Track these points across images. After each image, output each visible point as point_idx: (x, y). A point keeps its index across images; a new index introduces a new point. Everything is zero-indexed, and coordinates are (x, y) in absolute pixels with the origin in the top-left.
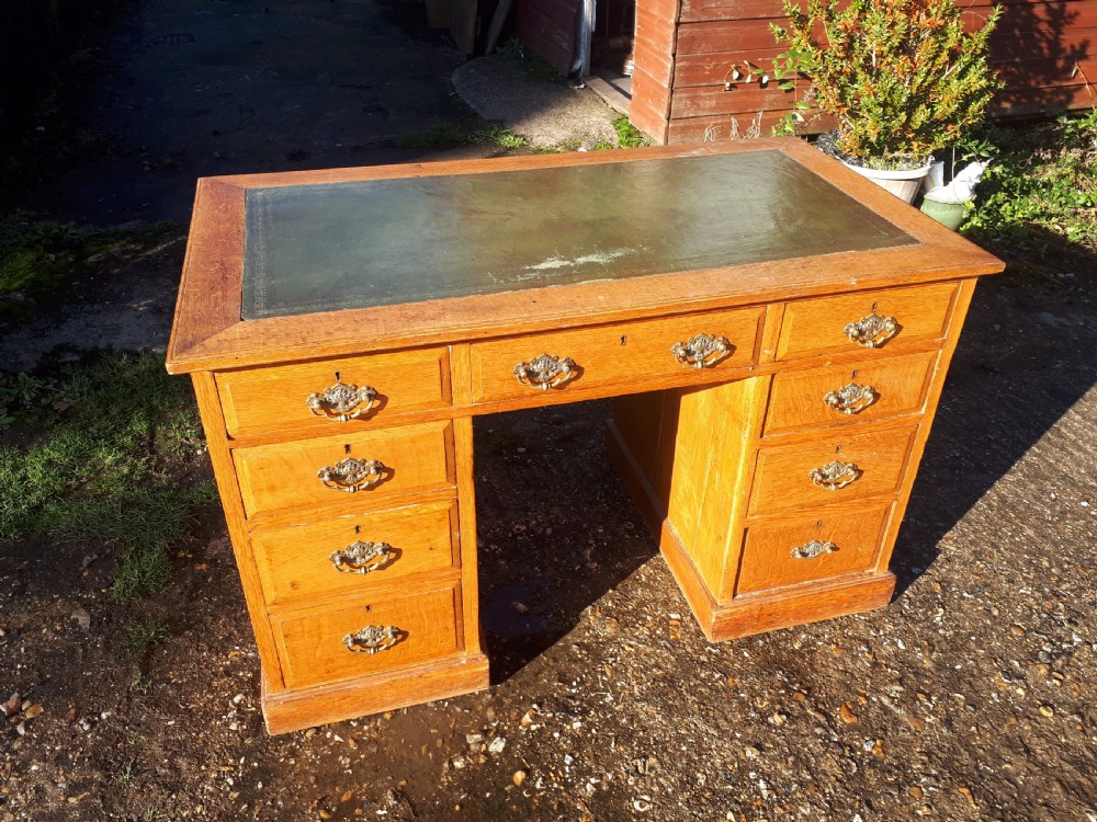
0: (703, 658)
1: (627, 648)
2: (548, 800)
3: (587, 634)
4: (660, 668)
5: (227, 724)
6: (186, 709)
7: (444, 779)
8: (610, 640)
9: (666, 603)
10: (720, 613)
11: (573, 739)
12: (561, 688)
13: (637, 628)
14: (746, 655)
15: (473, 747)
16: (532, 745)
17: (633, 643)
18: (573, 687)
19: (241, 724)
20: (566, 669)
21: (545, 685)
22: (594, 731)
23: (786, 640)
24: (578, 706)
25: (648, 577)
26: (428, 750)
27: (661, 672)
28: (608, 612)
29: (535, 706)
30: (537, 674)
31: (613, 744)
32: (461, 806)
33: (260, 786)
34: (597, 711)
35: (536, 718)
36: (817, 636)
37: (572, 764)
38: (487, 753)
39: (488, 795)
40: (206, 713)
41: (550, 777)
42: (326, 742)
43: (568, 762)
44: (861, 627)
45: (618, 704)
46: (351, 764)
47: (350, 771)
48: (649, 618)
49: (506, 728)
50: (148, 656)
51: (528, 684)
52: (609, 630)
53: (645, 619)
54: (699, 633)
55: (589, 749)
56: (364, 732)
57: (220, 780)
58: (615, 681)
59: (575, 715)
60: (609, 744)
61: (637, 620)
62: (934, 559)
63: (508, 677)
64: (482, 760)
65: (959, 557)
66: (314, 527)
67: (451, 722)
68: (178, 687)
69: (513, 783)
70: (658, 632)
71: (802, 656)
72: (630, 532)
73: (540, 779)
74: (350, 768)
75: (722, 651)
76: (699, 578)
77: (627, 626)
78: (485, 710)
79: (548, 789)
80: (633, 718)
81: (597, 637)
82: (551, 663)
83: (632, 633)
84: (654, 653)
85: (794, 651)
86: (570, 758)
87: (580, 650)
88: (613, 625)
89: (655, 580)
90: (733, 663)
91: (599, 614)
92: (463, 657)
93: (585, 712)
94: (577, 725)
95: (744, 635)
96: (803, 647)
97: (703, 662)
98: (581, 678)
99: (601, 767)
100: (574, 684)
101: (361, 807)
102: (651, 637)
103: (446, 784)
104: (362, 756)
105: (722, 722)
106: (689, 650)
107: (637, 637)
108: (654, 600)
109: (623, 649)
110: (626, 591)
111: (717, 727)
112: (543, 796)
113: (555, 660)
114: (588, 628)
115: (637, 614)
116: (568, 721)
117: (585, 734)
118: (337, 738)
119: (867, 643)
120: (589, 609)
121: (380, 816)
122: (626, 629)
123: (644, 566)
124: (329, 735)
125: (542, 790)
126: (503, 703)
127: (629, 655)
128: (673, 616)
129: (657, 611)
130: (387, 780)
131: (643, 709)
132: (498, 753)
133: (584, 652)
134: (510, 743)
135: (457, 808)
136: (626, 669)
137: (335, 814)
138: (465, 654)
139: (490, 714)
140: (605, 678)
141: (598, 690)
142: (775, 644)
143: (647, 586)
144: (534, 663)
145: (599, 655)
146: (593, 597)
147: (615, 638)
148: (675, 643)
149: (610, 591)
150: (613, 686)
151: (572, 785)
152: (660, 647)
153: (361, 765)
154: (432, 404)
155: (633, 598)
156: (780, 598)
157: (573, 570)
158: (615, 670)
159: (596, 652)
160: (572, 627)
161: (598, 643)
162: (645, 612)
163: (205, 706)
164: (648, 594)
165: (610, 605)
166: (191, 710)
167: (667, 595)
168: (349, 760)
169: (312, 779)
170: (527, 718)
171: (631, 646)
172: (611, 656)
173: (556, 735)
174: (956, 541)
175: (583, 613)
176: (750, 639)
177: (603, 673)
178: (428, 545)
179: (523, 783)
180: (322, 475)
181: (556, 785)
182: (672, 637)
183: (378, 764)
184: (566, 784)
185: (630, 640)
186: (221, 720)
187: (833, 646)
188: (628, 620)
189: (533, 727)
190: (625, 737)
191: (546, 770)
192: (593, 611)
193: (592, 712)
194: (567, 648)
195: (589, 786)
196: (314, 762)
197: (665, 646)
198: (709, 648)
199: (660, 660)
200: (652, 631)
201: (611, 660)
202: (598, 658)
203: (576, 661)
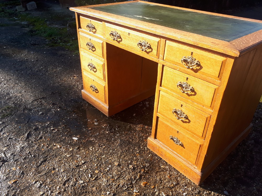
0: (142, 147)
2: (86, 134)
3: (134, 126)
8: (136, 131)
11: (104, 133)
12: (116, 127)
13: (142, 133)
14: (149, 156)
15: (94, 121)
16: (98, 128)
18: (118, 129)
20: (122, 126)
21: (116, 125)
23: (162, 163)
24: (113, 131)
27: (131, 141)
28: (143, 127)
29: (109, 125)
30: (118, 123)
31: (105, 139)
33: (73, 101)
34: (113, 134)
37: (97, 135)
39: (84, 126)
41: (92, 133)
42: (85, 104)
45: (117, 137)
47: (81, 109)
48: (147, 135)
49: (101, 123)
51: (114, 123)
52: (138, 129)
55: (102, 136)
56: (90, 107)
57: (72, 97)
58: (123, 134)
61: (145, 133)
64: (91, 123)
69: (88, 128)
70: (144, 137)
71: (159, 169)
75: (147, 150)
78: (104, 119)
80: (115, 140)
81: (135, 128)
83: (140, 133)
84: (136, 138)
85: (160, 166)
87: (129, 127)
88: (140, 129)
90: (144, 153)
91: (141, 126)
93: (111, 132)
95: (155, 152)
96: (163, 168)
97: (140, 148)
98: (121, 129)
99: (98, 139)
102: (141, 136)
103: (84, 120)
105: (123, 156)
106: (142, 144)
109: (134, 133)
111: (121, 155)
113: (123, 124)
114: (136, 126)
116: (107, 131)
117: (106, 134)
120: (142, 124)
121: (73, 115)
125: (88, 133)
126: (107, 121)
130: (81, 113)
131: (118, 141)
132: (94, 124)
133: (129, 128)
134: (98, 125)
135: (79, 123)
136: (128, 135)
138: (106, 105)
141: (119, 133)
142: (159, 161)
151: (92, 137)
153: (83, 110)
156: (165, 149)
161: (133, 129)
165: (146, 127)
168: (83, 108)
170: (105, 125)
171: (136, 134)
173: (103, 130)
175: (140, 124)
176: (156, 155)
177: (125, 132)
179: (89, 130)
181: (90, 134)
185: (138, 133)
187: (169, 175)
188: (144, 131)
189: (103, 127)
194: (128, 125)
195: (93, 139)
196: (80, 105)
197: (140, 140)
198: (146, 148)
199: (135, 140)
200: (143, 136)
201: (129, 132)
202: (129, 130)
203: (125, 127)
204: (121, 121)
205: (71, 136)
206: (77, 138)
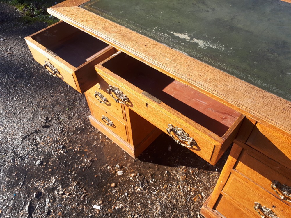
0: (192, 214)
1: (177, 188)
2: (111, 197)
3: (174, 172)
4: (177, 202)
7: (102, 167)
8: (177, 181)
9: (206, 188)
11: (134, 191)
12: (149, 177)
13: (188, 186)
15: (116, 168)
16: (125, 182)
17: (181, 188)
18: (152, 180)
20: (157, 174)
21: (148, 172)
22: (140, 195)
24: (146, 186)
25: (213, 176)
26: (109, 158)
27: (176, 203)
28: (187, 173)
29: (138, 174)
30: (150, 168)
31: (139, 204)
32: (97, 177)
33: (79, 132)
34: (147, 192)
35: (135, 177)
37: (125, 196)
38: (116, 172)
39: (104, 181)
41: (118, 193)
42: (98, 136)
43: (125, 195)
45: (154, 197)
46: (95, 145)
47: (93, 146)
48: (196, 187)
49: (127, 171)
51: (144, 168)
52: (180, 178)
53: (194, 186)
55: (133, 198)
56: (105, 141)
57: (76, 124)
58: (162, 191)
59: (142, 187)
60: (138, 202)
61: (192, 184)
63: (143, 161)
64: (113, 172)
67: (120, 157)
69: (111, 184)
70: (191, 193)
73: (116, 191)
74: (94, 145)
77: (186, 182)
78: (129, 163)
79: (114, 195)
80: (153, 204)
81: (175, 176)
82: (156, 169)
83: (185, 185)
84: (182, 196)
86: (127, 194)
87: (167, 174)
88: (183, 178)
91: (184, 171)
92: (129, 145)
93: (145, 189)
94: (139, 189)
97: (190, 214)
98: (157, 180)
99: (129, 205)
100: (153, 180)
101: (85, 155)
102: (188, 191)
103: (101, 169)
104: (99, 146)
106: (192, 207)
107: (184, 187)
108: (204, 184)
109: (177, 186)
110: (201, 173)
112: (111, 195)
113: (158, 169)
114: (177, 171)
115: (194, 182)
116: (139, 186)
117: (137, 193)
118: (100, 137)
120: (184, 167)
121: (84, 161)
122: (184, 183)
123: (217, 172)
124: (100, 135)
125: (112, 193)
126: (134, 166)
127: (175, 189)
128: (203, 194)
129: (201, 187)
130: (95, 155)
131: (158, 204)
132: (118, 175)
133: (167, 176)
134: (123, 176)
135: (95, 176)
136: (169, 192)
137: (80, 151)
139: (128, 165)
140: (161, 187)
141: (156, 188)
143: (209, 179)
144: (153, 164)
145: (169, 180)
147: (179, 181)
150: (160, 191)
151: (119, 200)
152: (186, 197)
153: (96, 147)
155: (200, 177)
158: (166, 189)
159: (170, 178)
160: (174, 166)
161: (173, 177)
162: (197, 184)
164: (205, 181)
165: (191, 172)
167: (211, 187)
168: (96, 144)
169: (86, 140)
170: (133, 175)
171: (179, 188)
172: (171, 184)
173: (132, 186)
175: (181, 166)
177: (163, 186)
179: (112, 187)
181: (116, 196)
182: (193, 198)
183: (98, 150)
184: (118, 198)
185: (182, 186)
188: (189, 181)
189: (131, 178)
190: (143, 205)
191: (120, 190)
192: (184, 169)
193: (146, 191)
194: (165, 170)
195: (121, 205)
196: (91, 137)
197: (187, 199)
198: (198, 213)
199: (180, 200)
200: (190, 191)
201: (169, 185)
202: (168, 181)
203: (162, 175)
204: (153, 163)
205: (91, 203)
206: (100, 205)
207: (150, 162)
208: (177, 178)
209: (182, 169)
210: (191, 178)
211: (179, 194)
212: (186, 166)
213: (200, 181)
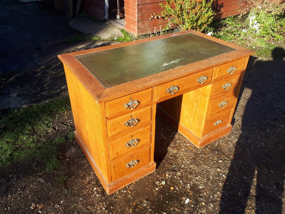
0: (199, 152)
1: (182, 154)
2: (181, 191)
3: (171, 153)
4: (191, 157)
5: (96, 196)
6: (83, 195)
7: (155, 194)
8: (177, 153)
9: (185, 142)
10: (201, 141)
11: (180, 177)
12: (171, 166)
13: (181, 149)
14: (207, 149)
15: (158, 185)
16: (171, 181)
17: (182, 153)
18: (174, 166)
19: (99, 195)
20: (170, 162)
21: (167, 167)
22: (183, 174)
23: (214, 144)
24: (177, 169)
25: (178, 137)
26: (148, 188)
28: (173, 147)
29: (168, 172)
30: (164, 165)
31: (189, 176)
32: (162, 198)
33: (112, 207)
34: (182, 169)
35: (169, 175)
36: (219, 142)
38: (162, 185)
39: (167, 194)
40: (89, 195)
41: (179, 186)
42: (123, 193)
43: (181, 182)
44: (227, 138)
45: (186, 167)
46: (131, 196)
47: (132, 198)
48: (183, 146)
49: (163, 178)
50: (65, 185)
51: (163, 168)
54: (195, 147)
55: (184, 178)
56: (131, 188)
57: (101, 209)
58: (182, 162)
59: (178, 171)
60: (188, 176)
62: (235, 121)
64: (162, 187)
65: (239, 119)
66: (123, 138)
67: (150, 181)
68: (78, 190)
69: (171, 190)
70: (186, 149)
71: (218, 147)
72: (169, 128)
73: (177, 187)
74: (132, 197)
75: (202, 150)
76: (193, 134)
78: (156, 176)
79: (180, 189)
80: (190, 169)
81: (173, 153)
83: (181, 151)
84: (188, 154)
85: (216, 146)
86: (181, 181)
87: (171, 157)
88: (176, 150)
89: (180, 138)
90: (206, 152)
92: (150, 164)
93: (179, 171)
94: (179, 174)
95: (205, 145)
96: (218, 145)
98: (175, 163)
99: (189, 181)
100: (174, 165)
101: (139, 205)
103: (156, 194)
104: (133, 194)
105: (209, 165)
106: (195, 151)
108: (182, 142)
109: (181, 155)
110: (175, 142)
111: (209, 166)
112: (180, 191)
113: (167, 161)
114: (171, 152)
115: (180, 146)
116: (177, 173)
117: (182, 175)
118: (125, 191)
119: (230, 141)
120: (169, 147)
121: (145, 206)
122: (179, 150)
123: (176, 135)
124: (122, 191)
125: (179, 190)
126: (160, 173)
127: (182, 155)
128: (188, 145)
130: (142, 198)
131: (191, 166)
132: (164, 185)
134: (166, 182)
135: (162, 199)
136: (184, 159)
137: (134, 208)
138: (150, 163)
139: (158, 176)
141: (180, 165)
142: (212, 146)
143: (179, 139)
144: (162, 163)
146: (168, 145)
148: (191, 150)
149: (171, 142)
150: (183, 163)
151: (184, 187)
152: (188, 152)
153: (134, 196)
154: (149, 102)
155: (177, 143)
156: (212, 135)
157: (161, 140)
158: (181, 159)
160: (167, 153)
161: (174, 155)
163: (87, 193)
164: (180, 142)
165: (173, 145)
166: (84, 195)
167: (184, 140)
168: (130, 196)
169: (124, 202)
170: (167, 175)
172: (179, 157)
173: (176, 177)
174: (237, 116)
175: (168, 149)
176: (206, 146)
177: (179, 161)
178: (146, 137)
179: (174, 189)
180: (125, 124)
181: (181, 188)
182: (190, 149)
183: (137, 195)
184: (183, 187)
186: (93, 195)
187: (224, 143)
188: (178, 148)
189: (170, 177)
190: (191, 173)
191: (177, 185)
193: (181, 170)
194: (168, 157)
195: (188, 186)
196: (122, 199)
198: (199, 150)
199: (190, 155)
201: (179, 158)
202: (176, 158)
203: (171, 160)
205: (183, 205)
206: (186, 199)
207: (160, 164)
208: (175, 153)
209: (170, 149)
210: (177, 147)
211: (186, 155)
212: (168, 146)
213: (180, 144)
